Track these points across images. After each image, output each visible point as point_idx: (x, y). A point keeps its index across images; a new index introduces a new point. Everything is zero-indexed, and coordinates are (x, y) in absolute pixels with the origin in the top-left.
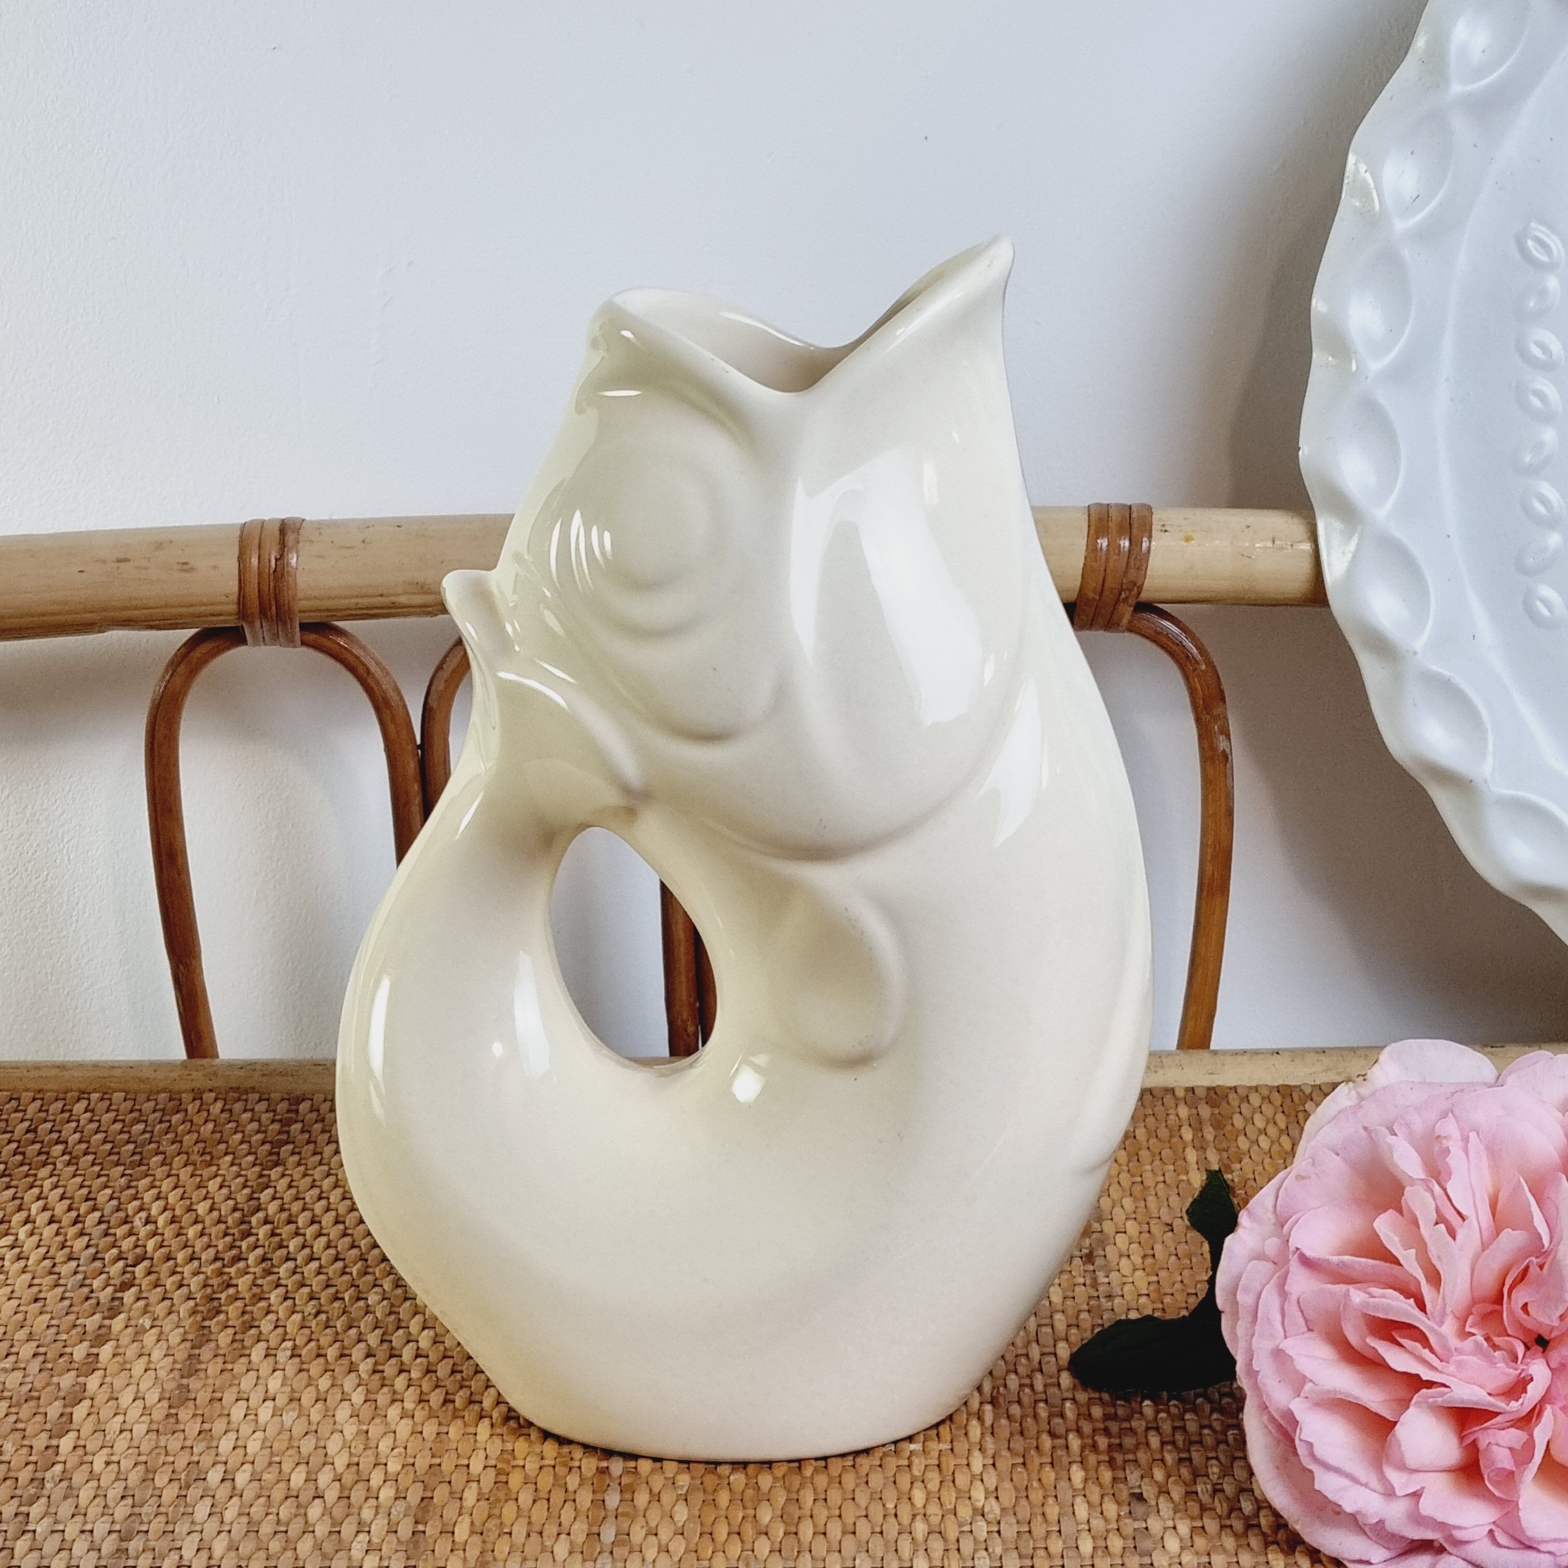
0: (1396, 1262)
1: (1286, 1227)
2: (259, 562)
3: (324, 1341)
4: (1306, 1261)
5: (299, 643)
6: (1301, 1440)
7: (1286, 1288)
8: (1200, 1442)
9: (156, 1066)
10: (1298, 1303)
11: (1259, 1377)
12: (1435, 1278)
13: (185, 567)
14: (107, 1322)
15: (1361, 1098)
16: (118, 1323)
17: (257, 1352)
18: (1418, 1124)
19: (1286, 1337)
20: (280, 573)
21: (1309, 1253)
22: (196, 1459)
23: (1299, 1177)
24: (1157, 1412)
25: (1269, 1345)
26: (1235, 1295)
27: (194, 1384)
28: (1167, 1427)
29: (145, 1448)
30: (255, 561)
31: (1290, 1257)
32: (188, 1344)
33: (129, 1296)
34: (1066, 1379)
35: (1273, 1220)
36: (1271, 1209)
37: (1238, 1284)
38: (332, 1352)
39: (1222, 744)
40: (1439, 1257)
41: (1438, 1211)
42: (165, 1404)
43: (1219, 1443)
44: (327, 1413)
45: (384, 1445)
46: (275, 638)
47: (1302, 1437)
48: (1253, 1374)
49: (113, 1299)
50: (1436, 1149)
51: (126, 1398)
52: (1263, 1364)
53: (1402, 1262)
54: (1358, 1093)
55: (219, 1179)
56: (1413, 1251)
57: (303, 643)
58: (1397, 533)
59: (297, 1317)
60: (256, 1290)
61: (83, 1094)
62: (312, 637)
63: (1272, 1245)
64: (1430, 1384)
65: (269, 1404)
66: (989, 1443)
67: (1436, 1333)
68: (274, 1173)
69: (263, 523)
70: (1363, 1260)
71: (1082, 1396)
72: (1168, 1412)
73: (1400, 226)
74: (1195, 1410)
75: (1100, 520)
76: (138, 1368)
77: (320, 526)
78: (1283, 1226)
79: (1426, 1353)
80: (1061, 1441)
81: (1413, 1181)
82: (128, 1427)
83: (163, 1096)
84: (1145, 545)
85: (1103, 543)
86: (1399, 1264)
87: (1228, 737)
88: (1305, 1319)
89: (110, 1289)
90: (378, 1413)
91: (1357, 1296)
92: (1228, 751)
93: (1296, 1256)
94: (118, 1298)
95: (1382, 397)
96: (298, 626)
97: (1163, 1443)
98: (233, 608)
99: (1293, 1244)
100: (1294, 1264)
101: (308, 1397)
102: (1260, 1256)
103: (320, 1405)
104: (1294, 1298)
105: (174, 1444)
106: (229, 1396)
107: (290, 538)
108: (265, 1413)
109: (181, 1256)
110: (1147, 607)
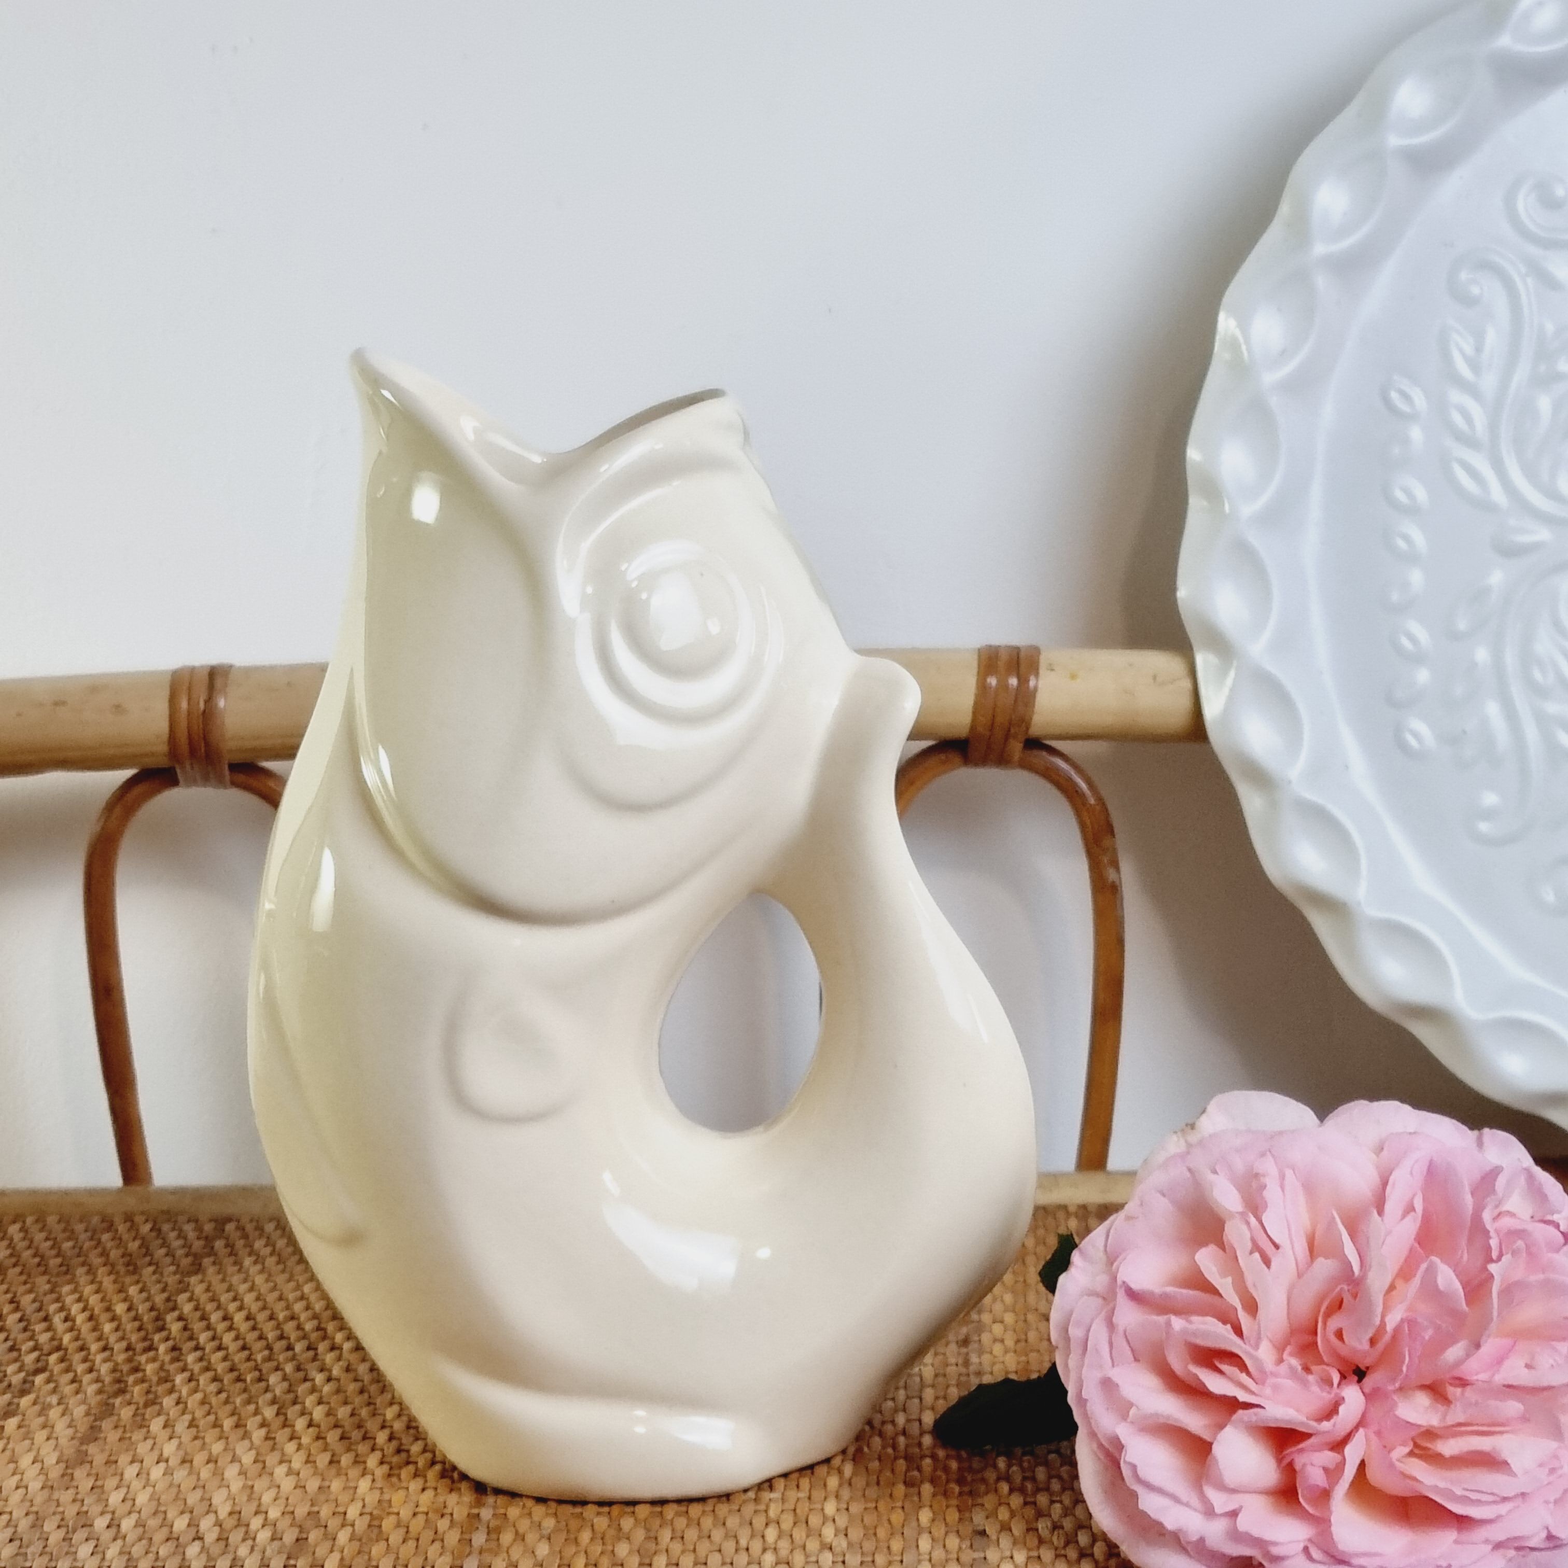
0: (1214, 1291)
1: (1115, 1265)
2: (189, 704)
3: (221, 1414)
4: (1134, 1296)
5: (229, 783)
6: (1125, 1462)
7: (1114, 1319)
8: (1047, 1489)
9: (92, 1193)
10: (1125, 1334)
11: (1088, 1404)
12: (1252, 1307)
13: (118, 709)
14: (16, 1400)
15: (1189, 1145)
16: (25, 1401)
17: (156, 1425)
18: (1239, 1165)
19: (1113, 1366)
20: (208, 715)
21: (1135, 1286)
22: (85, 1509)
23: (1129, 1218)
24: (1009, 1466)
25: (1098, 1375)
26: (1067, 1331)
27: (92, 1449)
28: (1018, 1478)
29: (38, 1500)
30: (184, 705)
31: (1118, 1290)
32: (92, 1418)
33: (39, 1379)
34: (927, 1440)
35: (1104, 1258)
36: (1102, 1248)
37: (1069, 1321)
38: (228, 1423)
39: (1111, 875)
40: (1254, 1285)
41: (1253, 1241)
42: (63, 1465)
43: (1064, 1489)
44: (218, 1473)
45: (267, 1498)
46: (206, 780)
47: (1128, 1459)
48: (1082, 1402)
49: (25, 1381)
50: (1254, 1185)
51: (25, 1461)
52: (1092, 1392)
53: (1221, 1291)
54: (1186, 1141)
55: (140, 1285)
56: (1229, 1280)
57: (234, 784)
58: (1270, 666)
59: (199, 1396)
60: (163, 1374)
61: (18, 1218)
62: (241, 778)
63: (1101, 1282)
64: (1248, 1406)
65: (162, 1465)
66: (846, 1493)
67: (1251, 1357)
68: (193, 1280)
69: (192, 670)
70: (1185, 1291)
71: (941, 1453)
72: (1021, 1466)
73: (1270, 378)
74: (1046, 1464)
75: (990, 658)
76: (40, 1436)
77: (249, 672)
78: (1112, 1264)
79: (1243, 1377)
80: (914, 1490)
81: (1231, 1215)
82: (23, 1484)
83: (95, 1220)
84: (1032, 683)
85: (993, 681)
86: (1220, 1295)
87: (1117, 869)
88: (1132, 1351)
89: (23, 1374)
90: (264, 1469)
91: (1178, 1323)
92: (1118, 883)
93: (1123, 1289)
94: (29, 1382)
95: (1255, 539)
96: (226, 767)
97: (1011, 1491)
98: (163, 748)
99: (1120, 1278)
100: (1121, 1298)
101: (199, 1459)
102: (1092, 1293)
103: (211, 1465)
104: (1121, 1329)
105: (66, 1497)
106: (124, 1459)
107: (219, 683)
108: (157, 1472)
109: (94, 1347)
110: (1034, 744)
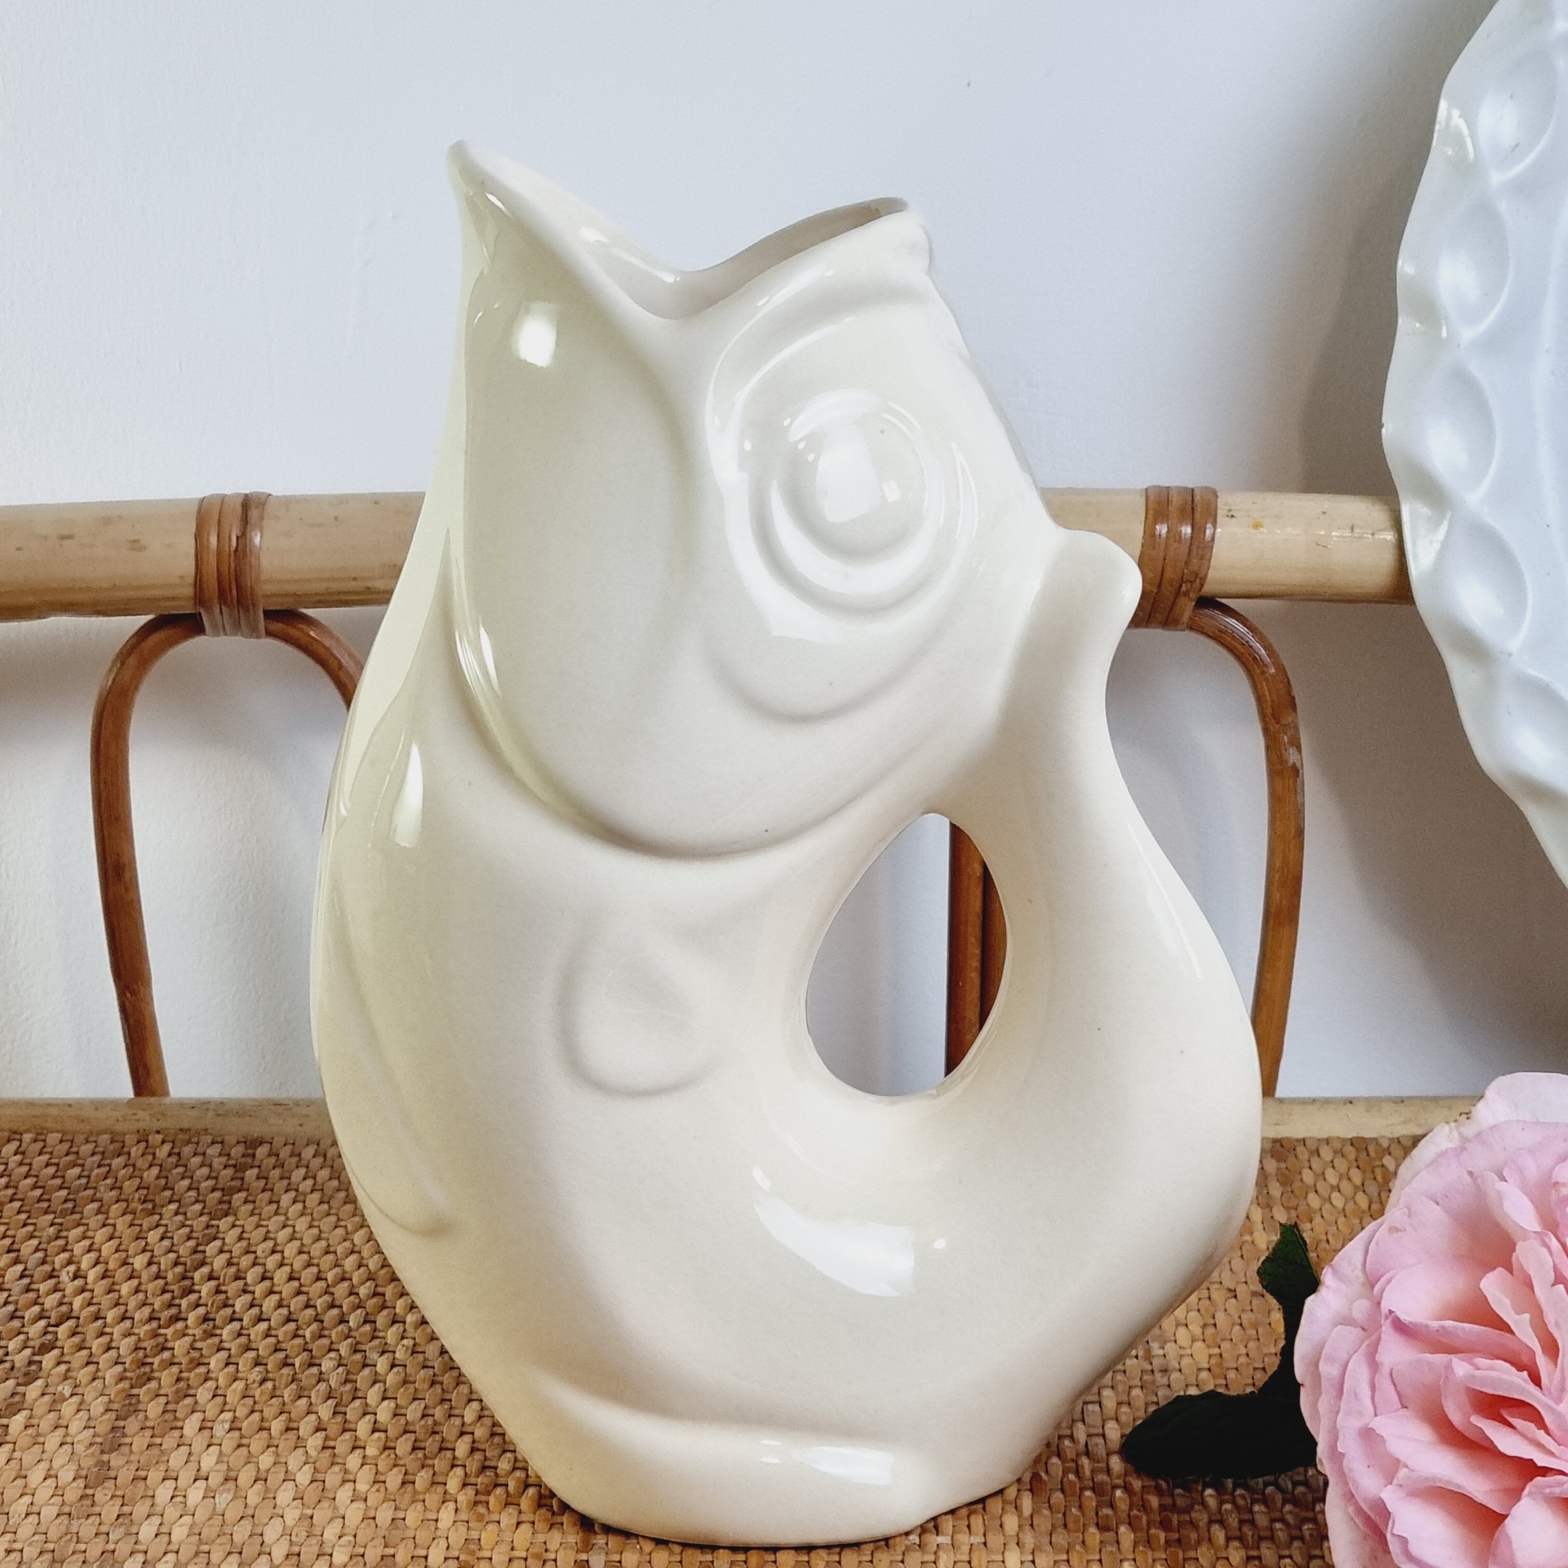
0: (1503, 1326)
1: (1377, 1288)
2: (218, 541)
3: (268, 1412)
4: (1401, 1327)
5: (264, 632)
6: (1393, 1535)
7: (1378, 1358)
8: (1272, 1538)
9: (98, 1105)
10: (1391, 1374)
11: (1345, 1462)
12: (1552, 1348)
13: (136, 545)
14: (21, 1389)
15: (1464, 1139)
16: (33, 1391)
17: (191, 1426)
18: (1532, 1170)
19: (1376, 1415)
20: (242, 551)
21: (1404, 1317)
22: (111, 1547)
23: (1394, 1230)
24: (1221, 1503)
25: (1356, 1424)
26: (1317, 1365)
27: (116, 1460)
28: (1233, 1521)
29: (53, 1534)
30: (213, 540)
31: (1382, 1322)
32: (113, 1415)
33: (48, 1360)
34: (1116, 1463)
35: (1362, 1279)
36: (1359, 1265)
37: (1320, 1354)
38: (277, 1426)
39: (1292, 757)
40: (1557, 1324)
41: (1556, 1269)
42: (81, 1483)
43: (1292, 1538)
44: (269, 1496)
45: (331, 1533)
46: (237, 628)
47: (1395, 1532)
48: (1337, 1457)
49: (30, 1363)
50: (1554, 1198)
51: (36, 1476)
52: (1349, 1445)
53: (1513, 1328)
54: (1460, 1133)
55: (161, 1230)
56: (1527, 1316)
57: (269, 634)
58: (1491, 520)
59: (239, 1385)
60: (195, 1354)
61: (14, 1135)
62: (277, 626)
63: (1361, 1308)
64: (1545, 1471)
65: (201, 1484)
66: (1029, 1539)
67: (1553, 1411)
68: (224, 1223)
69: (223, 498)
70: (1467, 1326)
71: (1137, 1484)
72: (1234, 1502)
73: (1497, 178)
74: (1265, 1501)
75: (1159, 503)
76: (52, 1441)
77: (288, 502)
78: (1373, 1286)
79: (1541, 1435)
80: (1110, 1535)
81: (1525, 1234)
82: (35, 1509)
83: (104, 1139)
84: (1209, 532)
85: (1162, 529)
86: (1511, 1332)
87: (1299, 749)
88: (1398, 1393)
89: (28, 1352)
90: (325, 1495)
91: (1461, 1368)
92: (1298, 765)
93: (1389, 1321)
94: (35, 1362)
95: (1474, 368)
96: (262, 615)
97: (1228, 1539)
98: (189, 591)
99: (1385, 1306)
100: (1386, 1328)
101: (246, 1476)
102: (1347, 1321)
103: (259, 1486)
104: (1385, 1370)
105: (87, 1528)
106: (155, 1475)
107: (254, 513)
108: (195, 1495)
109: (111, 1315)
110: (1208, 602)
